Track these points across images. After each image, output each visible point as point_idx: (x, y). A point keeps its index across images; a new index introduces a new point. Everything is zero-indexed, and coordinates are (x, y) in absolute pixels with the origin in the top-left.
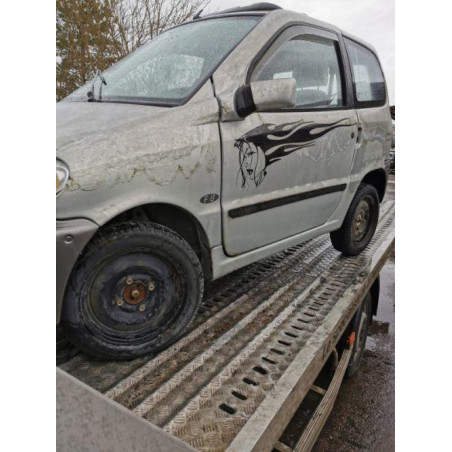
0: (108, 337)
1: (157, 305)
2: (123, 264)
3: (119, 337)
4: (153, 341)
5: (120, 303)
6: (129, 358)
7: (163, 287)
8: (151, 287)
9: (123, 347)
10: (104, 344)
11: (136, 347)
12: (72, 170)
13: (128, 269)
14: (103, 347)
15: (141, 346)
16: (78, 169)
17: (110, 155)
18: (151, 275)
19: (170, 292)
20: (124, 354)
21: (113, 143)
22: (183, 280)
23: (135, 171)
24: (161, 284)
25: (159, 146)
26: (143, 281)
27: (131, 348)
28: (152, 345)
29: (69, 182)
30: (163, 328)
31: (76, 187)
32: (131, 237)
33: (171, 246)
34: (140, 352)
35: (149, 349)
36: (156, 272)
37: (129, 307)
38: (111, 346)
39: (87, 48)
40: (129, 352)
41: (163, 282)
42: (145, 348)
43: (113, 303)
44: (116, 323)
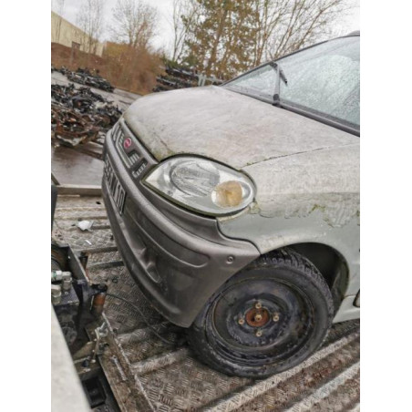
0: (219, 348)
1: (274, 336)
2: (259, 288)
3: (227, 351)
4: (257, 369)
5: (242, 322)
6: (231, 374)
7: (287, 322)
8: (276, 318)
9: (229, 363)
10: (214, 353)
11: (240, 367)
12: (259, 194)
13: (263, 294)
14: (212, 357)
15: (245, 368)
16: (265, 193)
17: (299, 185)
18: (280, 306)
19: (292, 328)
20: (228, 370)
21: (305, 173)
22: (310, 324)
23: (316, 206)
24: (286, 319)
25: (347, 185)
26: (271, 309)
27: (235, 366)
28: (255, 372)
29: (252, 205)
30: (271, 360)
31: (256, 211)
32: (280, 268)
33: (315, 289)
34: (242, 374)
35: (251, 374)
36: (287, 307)
37: (247, 327)
38: (219, 358)
39: (230, 14)
40: (232, 369)
41: (289, 318)
42: (248, 372)
43: (235, 318)
44: (231, 337)
